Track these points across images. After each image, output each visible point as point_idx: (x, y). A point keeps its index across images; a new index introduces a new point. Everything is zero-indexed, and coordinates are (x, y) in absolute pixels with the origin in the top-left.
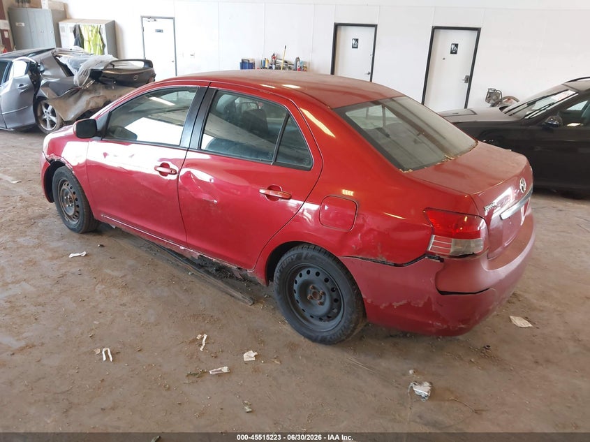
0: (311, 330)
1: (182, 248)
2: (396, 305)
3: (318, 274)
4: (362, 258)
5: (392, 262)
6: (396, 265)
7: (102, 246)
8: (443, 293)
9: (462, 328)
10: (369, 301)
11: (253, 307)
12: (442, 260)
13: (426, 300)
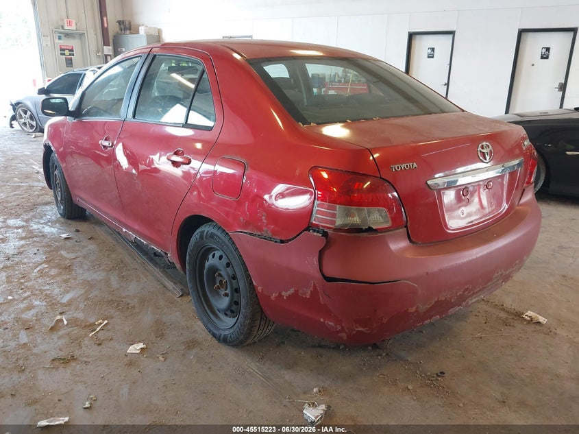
0: (216, 327)
1: (124, 230)
2: (285, 294)
3: (221, 257)
4: (250, 234)
5: (278, 238)
6: (282, 242)
7: (77, 231)
8: (329, 279)
9: (362, 331)
10: (259, 289)
11: (179, 300)
12: (325, 234)
13: (312, 289)
